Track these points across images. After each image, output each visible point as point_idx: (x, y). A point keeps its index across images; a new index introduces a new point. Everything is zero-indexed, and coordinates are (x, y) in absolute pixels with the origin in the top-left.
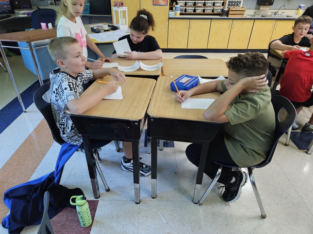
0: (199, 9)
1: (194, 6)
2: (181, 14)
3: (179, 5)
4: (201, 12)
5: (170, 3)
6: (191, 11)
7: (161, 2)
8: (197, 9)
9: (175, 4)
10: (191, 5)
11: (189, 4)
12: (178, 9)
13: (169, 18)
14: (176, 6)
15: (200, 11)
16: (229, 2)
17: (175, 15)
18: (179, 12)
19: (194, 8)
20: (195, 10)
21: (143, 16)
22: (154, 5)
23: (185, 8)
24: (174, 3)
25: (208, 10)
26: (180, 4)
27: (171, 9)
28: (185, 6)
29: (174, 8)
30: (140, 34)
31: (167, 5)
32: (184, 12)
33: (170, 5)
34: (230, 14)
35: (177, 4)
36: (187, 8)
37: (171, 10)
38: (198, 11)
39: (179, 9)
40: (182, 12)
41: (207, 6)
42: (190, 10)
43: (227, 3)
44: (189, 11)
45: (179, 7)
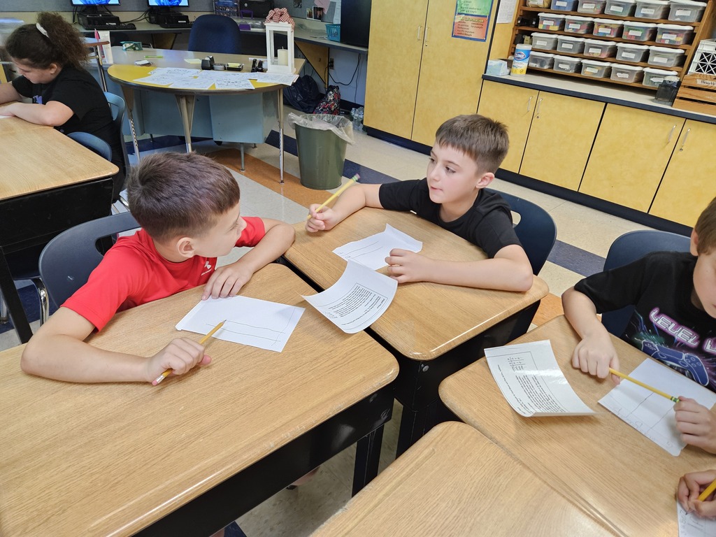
0: (591, 66)
1: (579, 55)
2: (530, 71)
4: (599, 74)
6: (569, 67)
7: (471, 29)
8: (587, 66)
10: (569, 49)
11: (564, 46)
12: (519, 56)
13: (485, 78)
14: (518, 46)
15: (595, 71)
16: (702, 57)
17: (509, 72)
18: (523, 65)
19: (578, 60)
20: (579, 68)
22: (455, 36)
23: (552, 56)
24: (528, 39)
25: (622, 72)
26: (538, 43)
31: (485, 41)
32: (545, 67)
34: (681, 98)
36: (556, 57)
38: (590, 70)
40: (541, 65)
41: (618, 58)
42: (565, 63)
43: (697, 60)
44: (560, 66)
45: (523, 51)
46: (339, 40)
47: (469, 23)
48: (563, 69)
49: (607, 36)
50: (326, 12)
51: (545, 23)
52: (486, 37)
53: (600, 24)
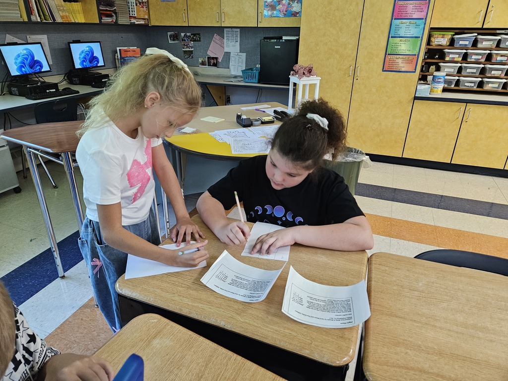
0: (492, 83)
1: (481, 76)
2: (445, 90)
3: (444, 71)
4: (498, 88)
5: (423, 67)
6: (472, 85)
7: (401, 65)
8: (488, 83)
9: (434, 70)
10: (472, 73)
11: (468, 70)
12: (439, 80)
13: (416, 98)
14: (436, 74)
15: (496, 85)
17: (430, 92)
18: (441, 86)
19: (481, 79)
20: (481, 84)
21: (316, 117)
22: (385, 71)
23: (458, 78)
24: (433, 68)
26: (446, 70)
27: (423, 78)
28: (459, 75)
29: (430, 78)
30: (298, 167)
31: (415, 72)
32: (453, 86)
33: (422, 70)
35: (438, 69)
36: (462, 78)
37: (423, 82)
38: (490, 85)
39: (442, 80)
40: (448, 85)
42: (469, 82)
44: (466, 84)
45: (442, 76)
46: (257, 82)
47: (400, 61)
48: (468, 86)
49: (504, 62)
50: (220, 60)
51: (451, 56)
52: (415, 70)
53: (497, 54)
